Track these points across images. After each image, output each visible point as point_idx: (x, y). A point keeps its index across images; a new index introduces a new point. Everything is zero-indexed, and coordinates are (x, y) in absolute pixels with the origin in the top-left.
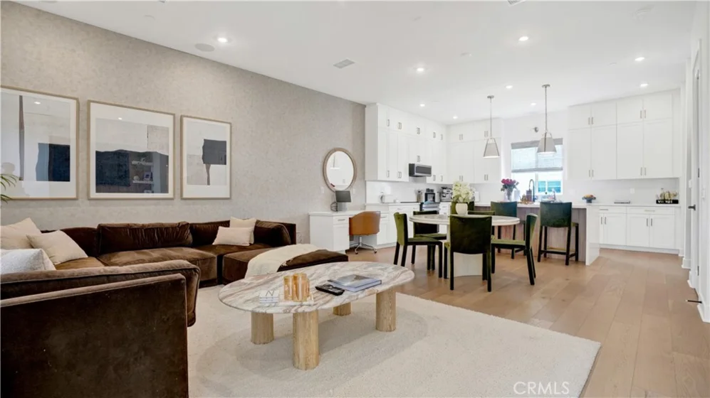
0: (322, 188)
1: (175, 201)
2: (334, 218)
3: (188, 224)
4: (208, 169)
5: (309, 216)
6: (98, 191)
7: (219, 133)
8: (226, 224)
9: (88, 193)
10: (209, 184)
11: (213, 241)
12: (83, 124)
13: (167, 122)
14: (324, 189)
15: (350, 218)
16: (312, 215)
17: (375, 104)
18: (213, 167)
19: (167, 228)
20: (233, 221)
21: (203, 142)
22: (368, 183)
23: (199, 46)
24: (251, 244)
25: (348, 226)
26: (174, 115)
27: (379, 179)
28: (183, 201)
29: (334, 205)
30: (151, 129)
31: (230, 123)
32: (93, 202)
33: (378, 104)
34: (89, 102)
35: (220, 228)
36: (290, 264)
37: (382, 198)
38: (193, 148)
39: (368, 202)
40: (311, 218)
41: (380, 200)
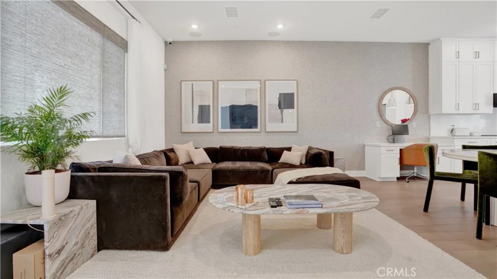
0: (378, 123)
1: (262, 133)
2: (382, 148)
3: (265, 148)
4: (282, 112)
5: (364, 146)
6: (222, 128)
7: (289, 88)
8: (289, 149)
9: (218, 129)
10: (282, 122)
11: (279, 160)
12: (216, 93)
13: (256, 85)
14: (379, 124)
15: (401, 150)
16: (367, 145)
17: (439, 39)
18: (285, 111)
19: (253, 150)
20: (294, 147)
21: (278, 95)
22: (432, 117)
23: (270, 34)
24: (301, 164)
25: (399, 156)
26: (260, 80)
27: (443, 112)
28: (266, 134)
29: (392, 137)
30: (248, 91)
31: (297, 80)
32: (220, 134)
33: (442, 39)
34: (218, 81)
35: (285, 152)
36: (301, 180)
37: (452, 130)
38: (273, 99)
39: (432, 135)
40: (366, 147)
41: (450, 133)
